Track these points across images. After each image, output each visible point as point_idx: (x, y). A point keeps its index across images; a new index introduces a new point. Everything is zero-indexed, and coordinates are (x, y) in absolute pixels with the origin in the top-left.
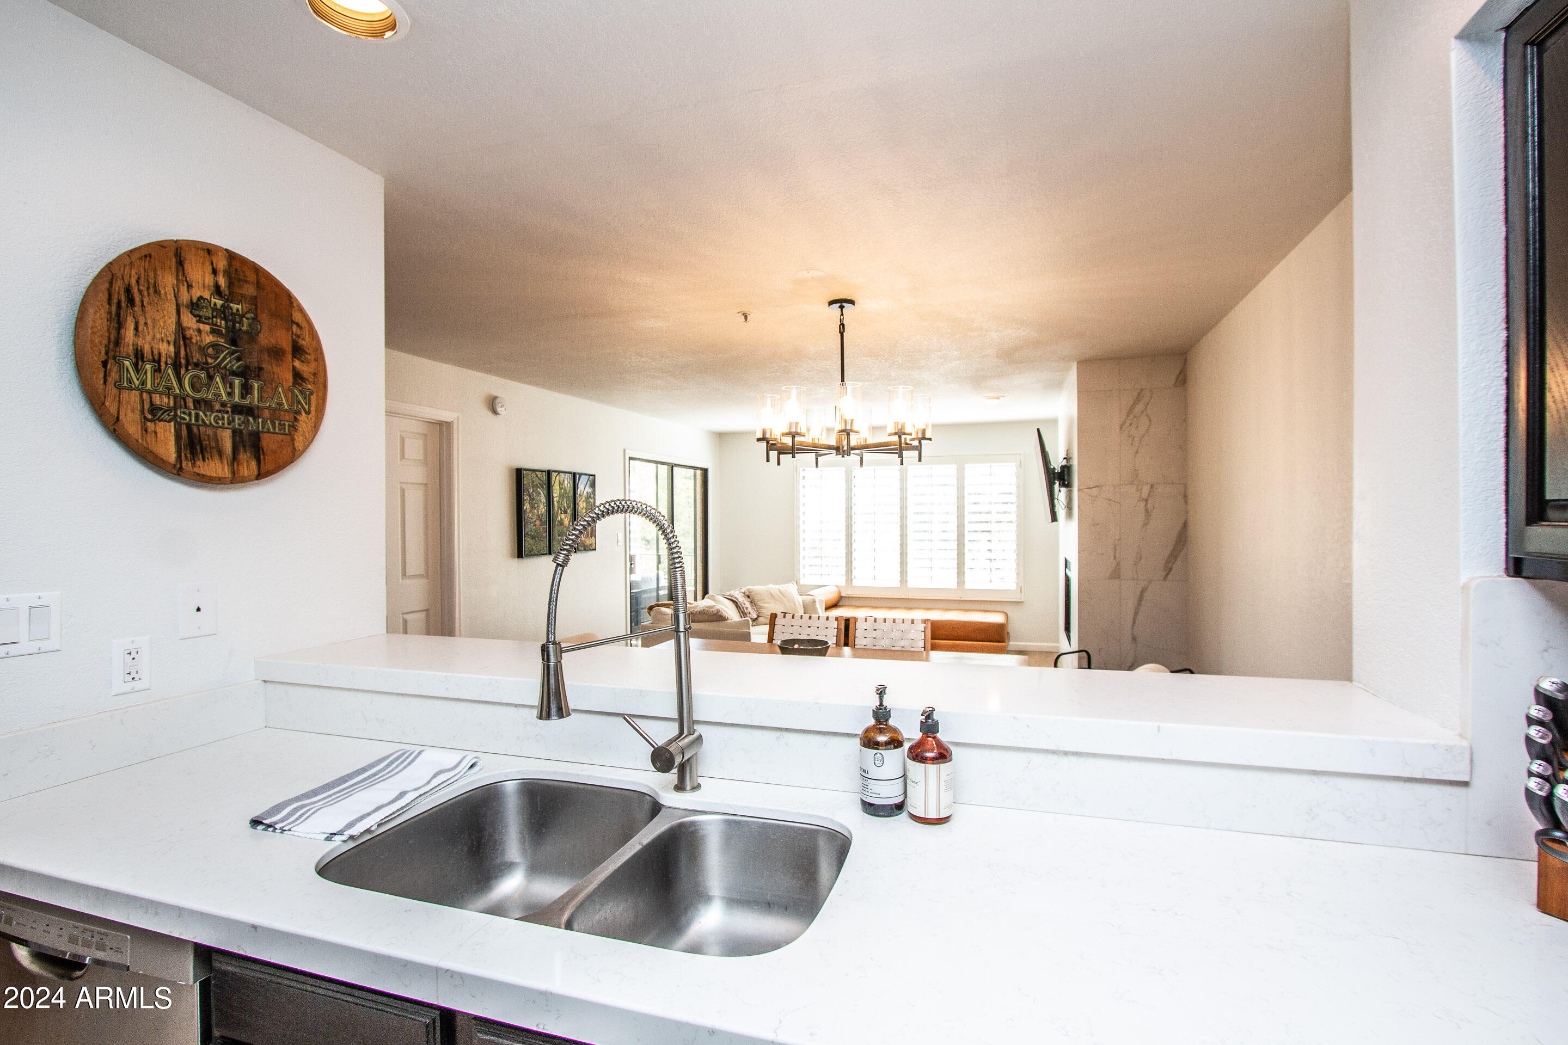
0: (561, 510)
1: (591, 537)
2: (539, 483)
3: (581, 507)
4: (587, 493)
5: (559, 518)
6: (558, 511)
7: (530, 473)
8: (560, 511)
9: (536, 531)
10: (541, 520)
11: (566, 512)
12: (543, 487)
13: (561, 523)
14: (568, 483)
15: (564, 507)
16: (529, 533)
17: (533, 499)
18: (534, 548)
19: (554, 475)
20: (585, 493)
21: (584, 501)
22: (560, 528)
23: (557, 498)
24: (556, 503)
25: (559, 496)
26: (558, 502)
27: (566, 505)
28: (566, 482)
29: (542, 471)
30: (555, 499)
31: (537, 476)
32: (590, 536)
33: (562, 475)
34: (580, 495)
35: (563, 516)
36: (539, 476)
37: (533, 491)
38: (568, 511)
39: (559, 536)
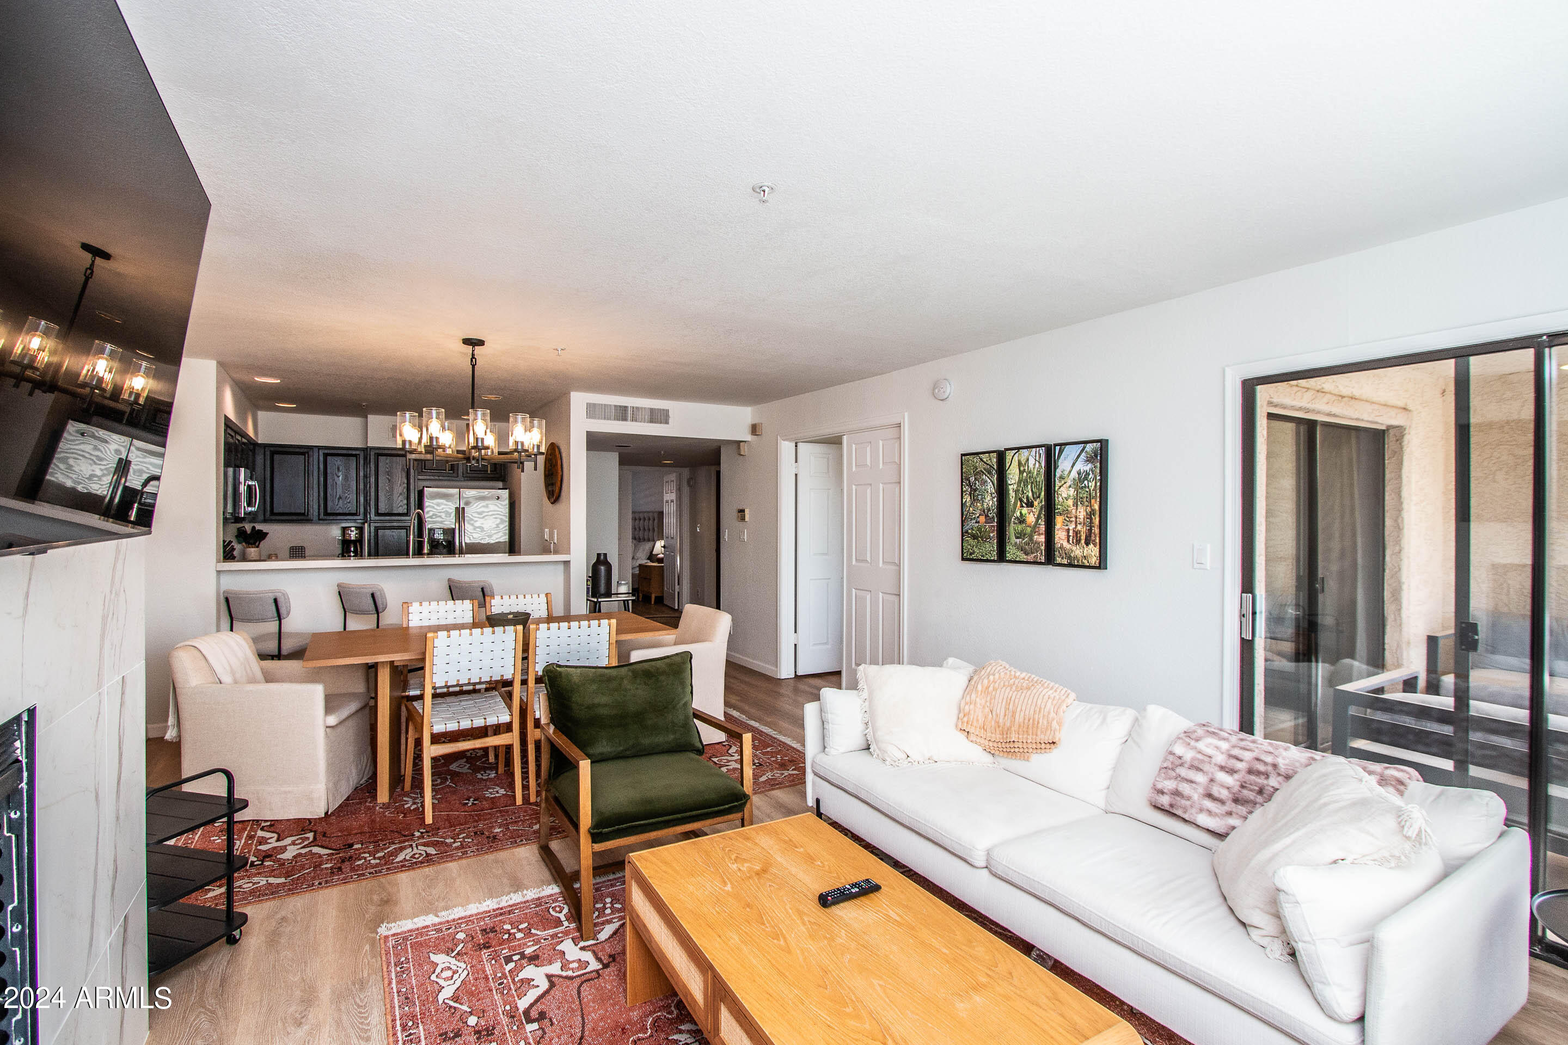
0: (1021, 501)
1: (1087, 544)
2: (984, 469)
3: (1064, 495)
4: (1079, 473)
5: (1018, 514)
6: (1015, 503)
7: (971, 458)
8: (1019, 503)
9: (979, 529)
10: (987, 516)
11: (1030, 504)
12: (990, 473)
13: (1021, 520)
14: (1035, 463)
15: (1028, 497)
16: (970, 531)
17: (975, 490)
18: (976, 550)
19: (1009, 455)
20: (1074, 474)
21: (1070, 487)
22: (1020, 527)
23: (1015, 486)
24: (1012, 494)
25: (1020, 482)
26: (1016, 491)
27: (1030, 495)
28: (1032, 461)
29: (989, 452)
30: (1011, 487)
31: (981, 460)
32: (1083, 541)
33: (1025, 453)
34: (1062, 478)
35: (1025, 511)
36: (985, 460)
37: (975, 479)
38: (1036, 503)
39: (1017, 538)
